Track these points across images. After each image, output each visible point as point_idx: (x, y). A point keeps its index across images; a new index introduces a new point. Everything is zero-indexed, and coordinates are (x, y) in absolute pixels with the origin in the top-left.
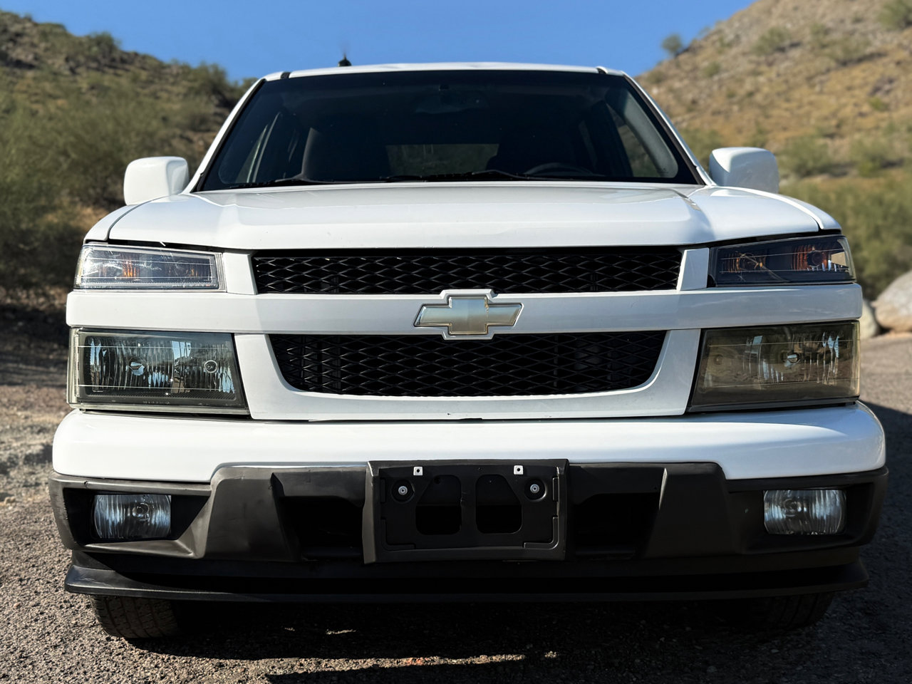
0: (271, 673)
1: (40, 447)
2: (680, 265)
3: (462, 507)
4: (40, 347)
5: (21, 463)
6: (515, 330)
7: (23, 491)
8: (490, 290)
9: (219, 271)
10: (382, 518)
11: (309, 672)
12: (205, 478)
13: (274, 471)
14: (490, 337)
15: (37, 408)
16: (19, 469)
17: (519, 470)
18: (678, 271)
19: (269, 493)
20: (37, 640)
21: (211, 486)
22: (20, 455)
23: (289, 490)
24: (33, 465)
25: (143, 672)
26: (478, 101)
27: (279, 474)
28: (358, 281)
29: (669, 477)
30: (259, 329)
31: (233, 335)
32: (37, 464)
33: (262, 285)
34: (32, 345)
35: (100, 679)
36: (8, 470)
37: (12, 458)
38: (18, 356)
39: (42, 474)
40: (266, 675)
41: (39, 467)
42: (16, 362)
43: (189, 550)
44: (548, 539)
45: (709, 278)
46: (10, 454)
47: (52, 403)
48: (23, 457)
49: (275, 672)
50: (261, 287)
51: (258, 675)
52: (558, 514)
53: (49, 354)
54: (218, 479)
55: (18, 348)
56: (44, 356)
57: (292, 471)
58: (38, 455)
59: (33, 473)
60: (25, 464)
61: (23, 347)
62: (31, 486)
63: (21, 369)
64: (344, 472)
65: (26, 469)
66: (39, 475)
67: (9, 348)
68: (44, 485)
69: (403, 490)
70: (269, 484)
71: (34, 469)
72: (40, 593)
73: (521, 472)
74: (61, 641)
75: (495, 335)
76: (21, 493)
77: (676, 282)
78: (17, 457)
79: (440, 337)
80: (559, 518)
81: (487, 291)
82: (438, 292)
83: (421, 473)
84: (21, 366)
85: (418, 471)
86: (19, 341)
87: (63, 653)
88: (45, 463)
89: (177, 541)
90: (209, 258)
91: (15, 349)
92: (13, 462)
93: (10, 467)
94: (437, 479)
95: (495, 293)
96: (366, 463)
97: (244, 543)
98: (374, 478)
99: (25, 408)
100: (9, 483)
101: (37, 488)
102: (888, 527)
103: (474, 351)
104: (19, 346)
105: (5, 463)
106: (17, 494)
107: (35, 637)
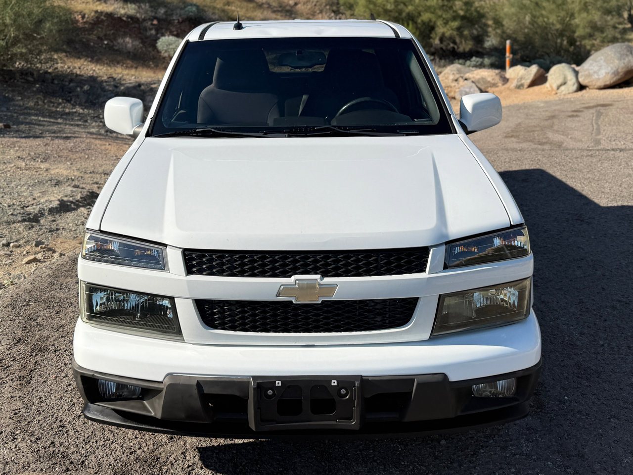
0: (200, 446)
1: (58, 202)
2: (428, 257)
3: (303, 401)
4: (51, 102)
5: (46, 214)
6: (334, 298)
7: (49, 235)
8: (320, 275)
9: (165, 259)
10: (259, 408)
11: (220, 445)
12: (161, 380)
13: (198, 379)
14: (320, 302)
15: (53, 159)
16: (46, 218)
17: (334, 383)
18: (427, 261)
19: (195, 391)
20: (68, 410)
21: (163, 385)
22: (46, 208)
23: (206, 390)
24: (54, 214)
25: (128, 442)
26: (320, 59)
27: (201, 381)
28: (244, 262)
29: (418, 384)
30: (188, 296)
31: (174, 298)
32: (57, 213)
33: (190, 270)
34: (46, 101)
35: (105, 448)
36: (39, 219)
37: (41, 211)
38: (37, 110)
39: (60, 221)
40: (197, 448)
41: (57, 216)
42: (36, 115)
43: (152, 412)
44: (350, 418)
45: (445, 264)
46: (40, 208)
47: (61, 154)
48: (48, 210)
49: (202, 445)
50: (189, 271)
51: (192, 448)
52: (356, 405)
53: (57, 107)
54: (167, 382)
55: (37, 104)
56: (54, 109)
57: (208, 379)
58: (56, 208)
59: (55, 221)
60: (49, 214)
61: (40, 103)
62: (54, 231)
63: (40, 121)
64: (238, 382)
65: (50, 218)
66: (58, 222)
67: (31, 104)
68: (61, 229)
69: (270, 392)
70: (195, 387)
71: (55, 217)
72: (67, 364)
73: (336, 384)
74: (82, 412)
75: (322, 301)
76: (48, 238)
77: (426, 268)
78: (44, 210)
79: (292, 302)
80: (356, 409)
81: (318, 276)
82: (290, 276)
83: (280, 385)
84: (41, 118)
85: (278, 383)
86: (37, 99)
87: (83, 424)
88: (61, 213)
89: (144, 402)
90: (159, 250)
91: (35, 105)
92: (42, 213)
93: (41, 217)
94: (289, 387)
95: (323, 277)
96: (250, 376)
97: (183, 415)
98: (254, 389)
99: (45, 160)
100: (41, 229)
101: (58, 232)
102: (556, 310)
103: (311, 309)
104: (37, 102)
105: (37, 214)
106: (46, 238)
107: (67, 408)
